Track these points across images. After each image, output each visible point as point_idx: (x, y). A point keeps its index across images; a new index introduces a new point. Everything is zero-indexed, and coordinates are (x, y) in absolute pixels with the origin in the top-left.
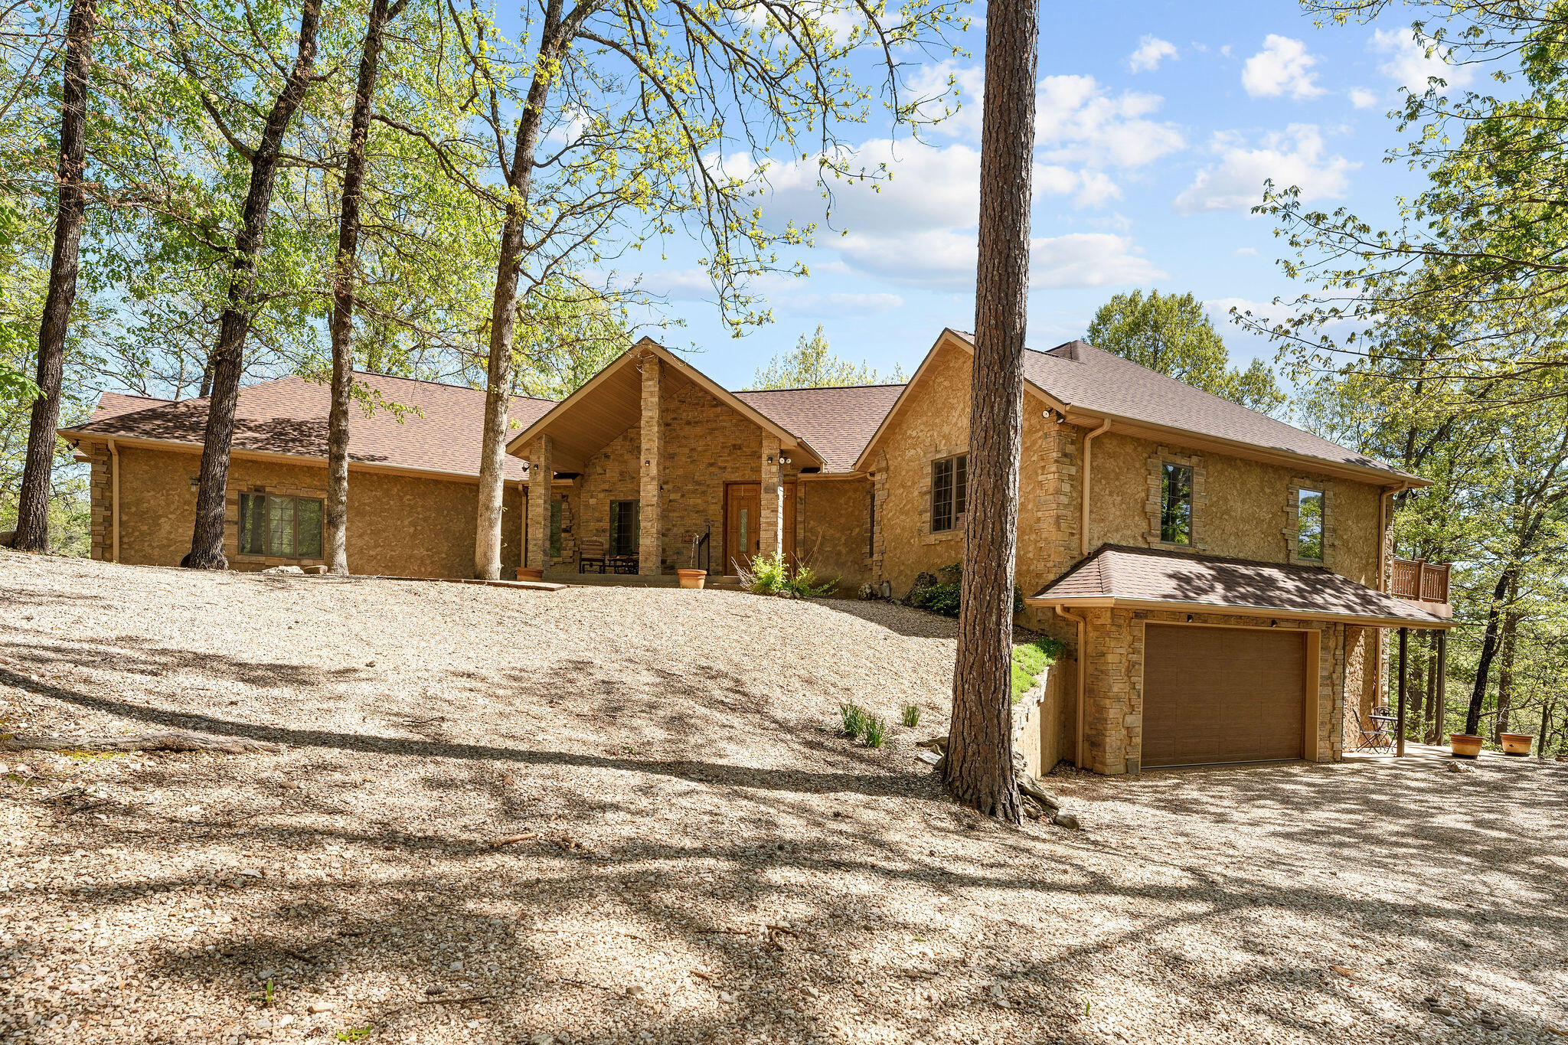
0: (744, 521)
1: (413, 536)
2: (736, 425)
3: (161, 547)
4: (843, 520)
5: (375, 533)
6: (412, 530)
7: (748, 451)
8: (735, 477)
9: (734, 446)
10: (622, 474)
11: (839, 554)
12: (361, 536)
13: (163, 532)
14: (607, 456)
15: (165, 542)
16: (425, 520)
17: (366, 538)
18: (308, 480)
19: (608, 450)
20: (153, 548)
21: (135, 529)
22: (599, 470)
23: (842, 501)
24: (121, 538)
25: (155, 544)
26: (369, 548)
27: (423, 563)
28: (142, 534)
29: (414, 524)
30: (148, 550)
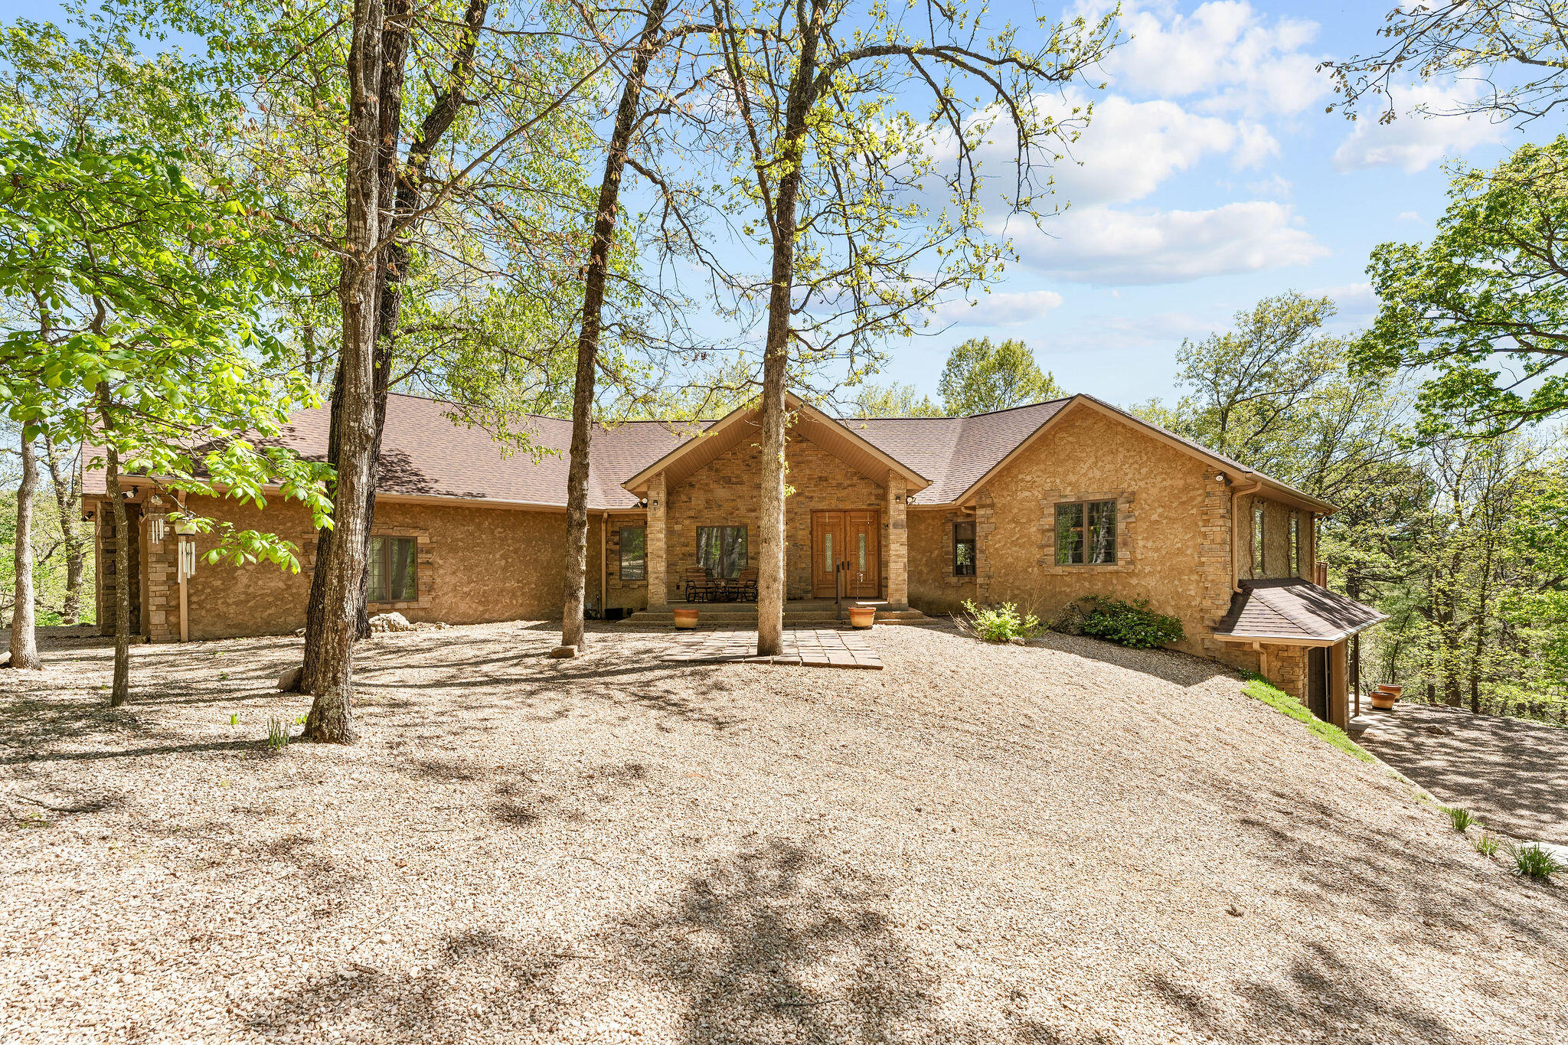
0: (829, 544)
1: (505, 569)
2: (822, 459)
3: (237, 604)
4: (923, 544)
5: (469, 569)
6: (503, 562)
7: (834, 483)
8: (821, 506)
9: (820, 478)
10: (708, 501)
11: (921, 573)
12: (454, 573)
13: (240, 587)
14: (692, 485)
15: (242, 597)
16: (516, 551)
17: (460, 575)
18: (400, 518)
19: (693, 480)
20: (228, 605)
21: (205, 585)
22: (684, 498)
23: (922, 527)
24: (189, 596)
25: (230, 601)
26: (462, 585)
27: (514, 596)
28: (215, 590)
29: (504, 557)
30: (222, 608)
